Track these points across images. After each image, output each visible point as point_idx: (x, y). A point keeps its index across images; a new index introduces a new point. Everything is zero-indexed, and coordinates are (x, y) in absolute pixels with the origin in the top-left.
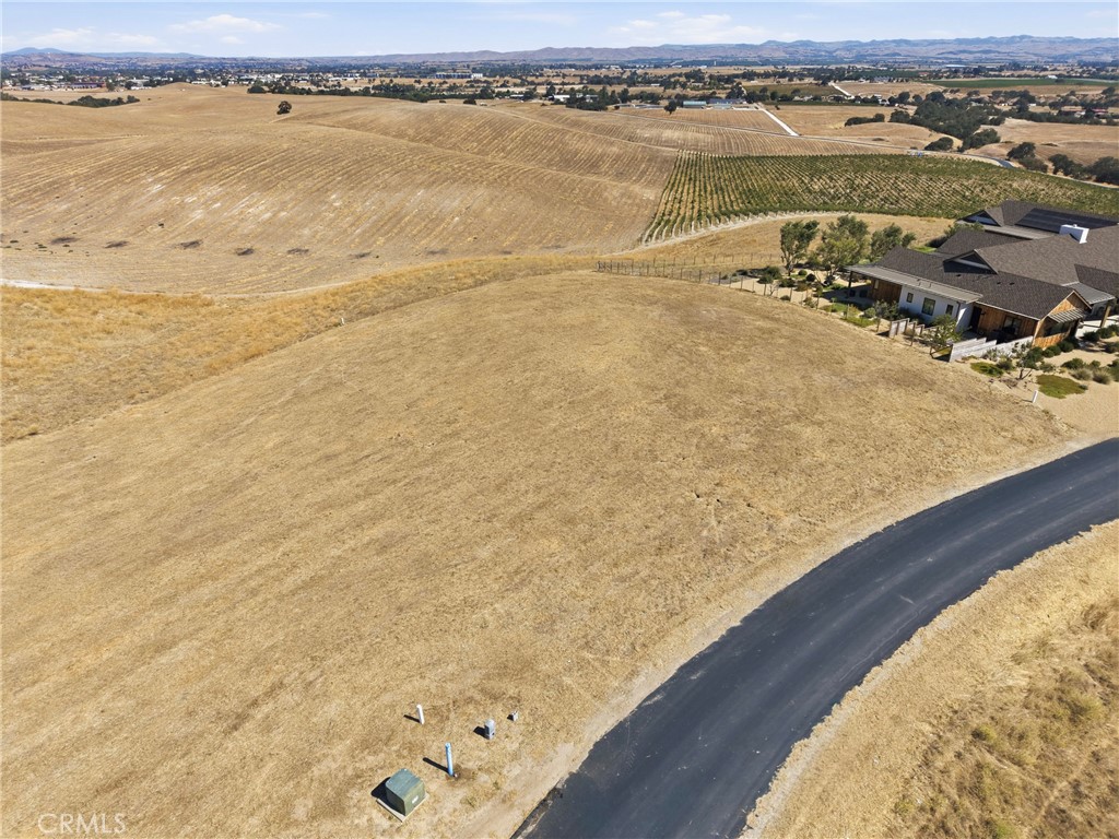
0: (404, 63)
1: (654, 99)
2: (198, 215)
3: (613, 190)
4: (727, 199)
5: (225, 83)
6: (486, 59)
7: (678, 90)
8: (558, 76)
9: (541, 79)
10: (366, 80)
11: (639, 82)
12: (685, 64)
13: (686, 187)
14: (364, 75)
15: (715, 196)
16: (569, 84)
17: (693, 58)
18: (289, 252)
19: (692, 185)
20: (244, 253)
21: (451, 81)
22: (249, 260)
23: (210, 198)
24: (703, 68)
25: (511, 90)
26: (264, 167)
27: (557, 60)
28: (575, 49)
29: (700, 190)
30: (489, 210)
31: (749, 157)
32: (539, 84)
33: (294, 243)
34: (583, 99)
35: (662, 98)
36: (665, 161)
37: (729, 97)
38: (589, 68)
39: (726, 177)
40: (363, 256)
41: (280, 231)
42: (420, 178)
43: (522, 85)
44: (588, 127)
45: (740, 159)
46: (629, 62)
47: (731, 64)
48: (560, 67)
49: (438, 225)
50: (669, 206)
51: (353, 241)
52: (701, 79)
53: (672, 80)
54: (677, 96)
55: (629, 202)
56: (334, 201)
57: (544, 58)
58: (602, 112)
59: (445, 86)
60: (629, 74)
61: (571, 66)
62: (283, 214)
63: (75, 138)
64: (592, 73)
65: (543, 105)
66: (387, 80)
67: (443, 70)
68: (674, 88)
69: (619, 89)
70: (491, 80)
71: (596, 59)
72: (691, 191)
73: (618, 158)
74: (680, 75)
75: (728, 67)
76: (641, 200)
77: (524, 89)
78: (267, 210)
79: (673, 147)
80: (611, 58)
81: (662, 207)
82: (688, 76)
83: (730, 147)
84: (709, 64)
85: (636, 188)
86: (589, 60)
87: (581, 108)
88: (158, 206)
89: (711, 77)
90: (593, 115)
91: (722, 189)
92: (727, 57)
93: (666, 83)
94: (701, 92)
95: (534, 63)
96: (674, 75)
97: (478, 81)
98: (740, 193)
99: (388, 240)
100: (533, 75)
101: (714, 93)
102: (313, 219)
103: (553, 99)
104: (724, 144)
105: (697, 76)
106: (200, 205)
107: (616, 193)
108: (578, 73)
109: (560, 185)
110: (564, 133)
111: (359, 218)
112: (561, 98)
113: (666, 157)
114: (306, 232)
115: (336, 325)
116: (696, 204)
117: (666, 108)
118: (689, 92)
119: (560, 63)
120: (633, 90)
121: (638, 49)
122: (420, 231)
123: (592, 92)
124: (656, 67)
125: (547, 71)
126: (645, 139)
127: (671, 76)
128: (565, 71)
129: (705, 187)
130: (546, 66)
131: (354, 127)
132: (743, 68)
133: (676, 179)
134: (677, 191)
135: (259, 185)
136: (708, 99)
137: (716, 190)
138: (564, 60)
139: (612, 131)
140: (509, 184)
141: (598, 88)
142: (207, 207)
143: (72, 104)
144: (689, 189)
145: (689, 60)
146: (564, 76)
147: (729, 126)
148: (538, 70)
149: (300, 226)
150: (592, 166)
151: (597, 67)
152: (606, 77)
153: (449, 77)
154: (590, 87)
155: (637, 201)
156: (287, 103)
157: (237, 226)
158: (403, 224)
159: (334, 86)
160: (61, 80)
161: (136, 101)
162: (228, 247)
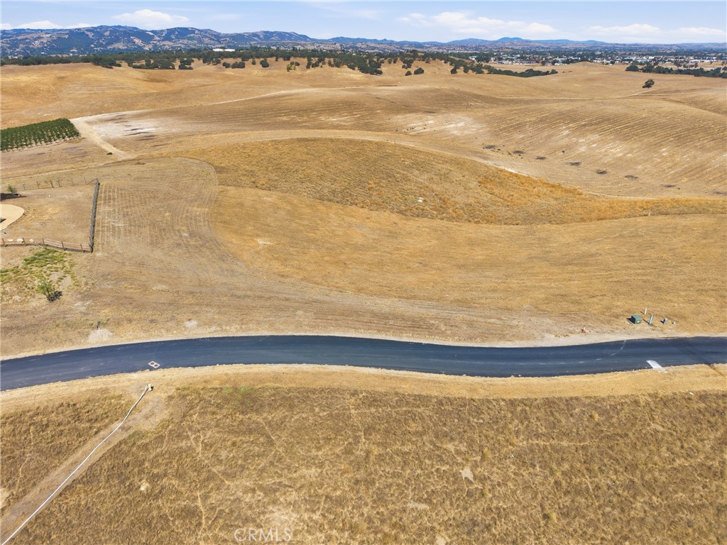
2: (583, 149)
5: (613, 62)
10: (721, 62)
14: (720, 58)
18: (626, 177)
20: (601, 173)
23: (592, 141)
26: (627, 127)
33: (630, 172)
40: (670, 186)
41: (625, 164)
51: (667, 177)
56: (664, 152)
62: (630, 155)
78: (621, 152)
88: (565, 142)
99: (690, 180)
102: (646, 161)
106: (587, 144)
111: (676, 164)
114: (640, 167)
115: (645, 215)
122: (715, 179)
135: (621, 137)
142: (589, 146)
149: (637, 163)
156: (652, 81)
157: (601, 158)
158: (704, 172)
159: (692, 66)
160: (518, 58)
161: (557, 72)
162: (594, 168)
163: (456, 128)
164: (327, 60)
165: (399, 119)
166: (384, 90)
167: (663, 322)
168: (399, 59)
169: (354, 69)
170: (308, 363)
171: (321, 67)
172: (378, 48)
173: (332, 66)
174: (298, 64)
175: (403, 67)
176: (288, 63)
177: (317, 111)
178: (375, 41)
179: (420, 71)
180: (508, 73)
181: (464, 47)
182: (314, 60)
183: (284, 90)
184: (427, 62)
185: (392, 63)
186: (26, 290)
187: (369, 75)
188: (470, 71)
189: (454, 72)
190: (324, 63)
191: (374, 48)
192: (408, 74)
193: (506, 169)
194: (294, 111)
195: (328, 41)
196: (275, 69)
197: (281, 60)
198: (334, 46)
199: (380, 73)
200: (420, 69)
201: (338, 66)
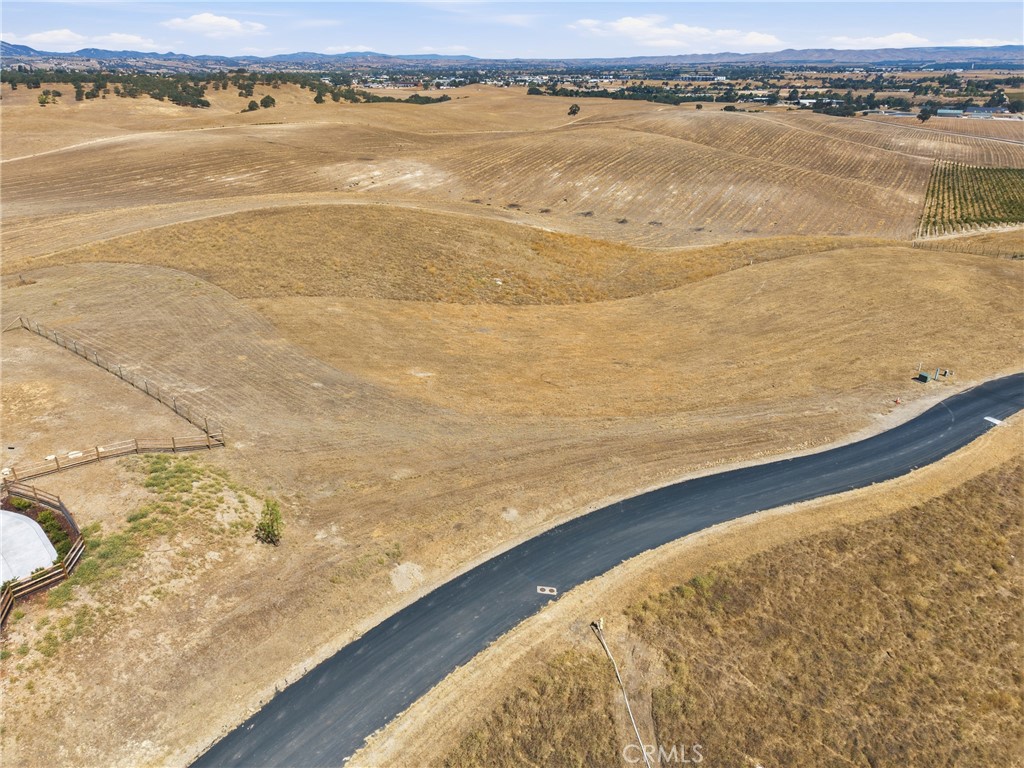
0: (649, 65)
1: (903, 105)
2: (586, 195)
3: (882, 194)
4: (988, 208)
5: (508, 84)
6: (725, 60)
7: (930, 96)
8: (800, 78)
9: (783, 82)
10: (620, 81)
11: (886, 87)
12: (938, 67)
13: (946, 195)
14: (616, 76)
15: (976, 204)
16: (810, 87)
17: (947, 60)
18: (650, 223)
19: (951, 194)
20: (622, 222)
21: (696, 84)
22: (625, 227)
23: (591, 184)
24: (958, 71)
25: (754, 92)
26: (619, 164)
27: (797, 62)
28: (817, 51)
29: (960, 199)
30: (783, 203)
31: (1009, 170)
32: (781, 87)
33: (651, 218)
34: (830, 104)
35: (912, 105)
36: (922, 169)
37: (988, 106)
38: (831, 70)
39: (986, 187)
40: (700, 230)
41: (640, 209)
42: (729, 176)
43: (764, 88)
44: (843, 135)
45: (1002, 171)
46: (874, 64)
47: (992, 67)
48: (801, 69)
49: (747, 213)
50: (933, 209)
51: (689, 219)
52: (957, 85)
53: (924, 85)
54: (929, 103)
55: (897, 204)
56: (673, 190)
57: (784, 59)
58: (849, 118)
59: (690, 88)
60: (874, 77)
61: (812, 69)
62: (640, 197)
63: (452, 133)
64: (835, 75)
65: (790, 109)
66: (638, 82)
67: (686, 72)
68: (926, 94)
69: (865, 93)
70: (733, 82)
71: (838, 60)
72: (952, 198)
73: (875, 164)
74: (932, 80)
75: (988, 71)
76: (907, 203)
77: (766, 92)
78: (629, 194)
79: (929, 156)
80: (854, 60)
81: (926, 211)
82: (942, 81)
83: (989, 158)
84: (966, 67)
85: (901, 193)
86: (830, 62)
87: (827, 113)
88: (560, 187)
89: (969, 83)
90: (841, 120)
91: (982, 198)
92: (987, 59)
93: (916, 88)
94: (955, 99)
95: (774, 65)
96: (925, 80)
97: (722, 84)
98: (1001, 204)
99: (714, 220)
100: (775, 78)
101: (971, 100)
102: (660, 203)
103: (798, 103)
104: (982, 155)
105: (951, 81)
106: (586, 187)
107: (884, 196)
108: (819, 75)
109: (837, 186)
110: (825, 140)
111: (691, 204)
112: (806, 102)
113: (922, 165)
114: (657, 210)
115: (748, 265)
116: (958, 210)
117: (919, 117)
118: (942, 99)
119: (799, 64)
120: (880, 95)
121: (886, 51)
122: (734, 216)
123: (836, 96)
124: (904, 70)
125: (789, 74)
126: (900, 148)
127: (920, 81)
128: (807, 73)
129: (965, 196)
130: (785, 68)
131: (648, 130)
132: (1006, 72)
133: (934, 187)
134: (938, 198)
135: (620, 176)
136: (964, 106)
137: (976, 198)
138: (805, 62)
139: (865, 138)
140: (795, 185)
141: (843, 92)
142: (591, 190)
143: (407, 101)
144: (949, 196)
145: (942, 62)
146: (806, 79)
147: (987, 137)
148: (778, 72)
149: (652, 206)
150: (851, 171)
151: (840, 70)
152: (850, 80)
153: (694, 79)
154: (835, 91)
155: (904, 204)
156: (576, 106)
157: (611, 205)
158: (721, 210)
159: (593, 87)
160: (387, 80)
161: (450, 99)
162: (610, 217)
163: (416, 179)
164: (110, 86)
165: (327, 171)
166: (270, 130)
167: (944, 375)
168: (230, 83)
169: (162, 100)
170: (717, 522)
171: (104, 97)
172: (165, 67)
173: (123, 96)
174: (58, 94)
175: (241, 95)
176: (38, 92)
177: (194, 168)
178: (155, 55)
179: (268, 102)
180: (389, 100)
181: (301, 64)
182: (88, 87)
183: (99, 136)
184: (275, 87)
185: (221, 88)
186: (217, 537)
187: (189, 108)
188: (342, 99)
189: (319, 100)
190: (107, 92)
191: (159, 67)
192: (253, 107)
193: (544, 229)
194: (155, 170)
195: (71, 55)
196: (17, 102)
197: (22, 87)
198: (87, 63)
199: (206, 104)
200: (268, 97)
201: (133, 94)
